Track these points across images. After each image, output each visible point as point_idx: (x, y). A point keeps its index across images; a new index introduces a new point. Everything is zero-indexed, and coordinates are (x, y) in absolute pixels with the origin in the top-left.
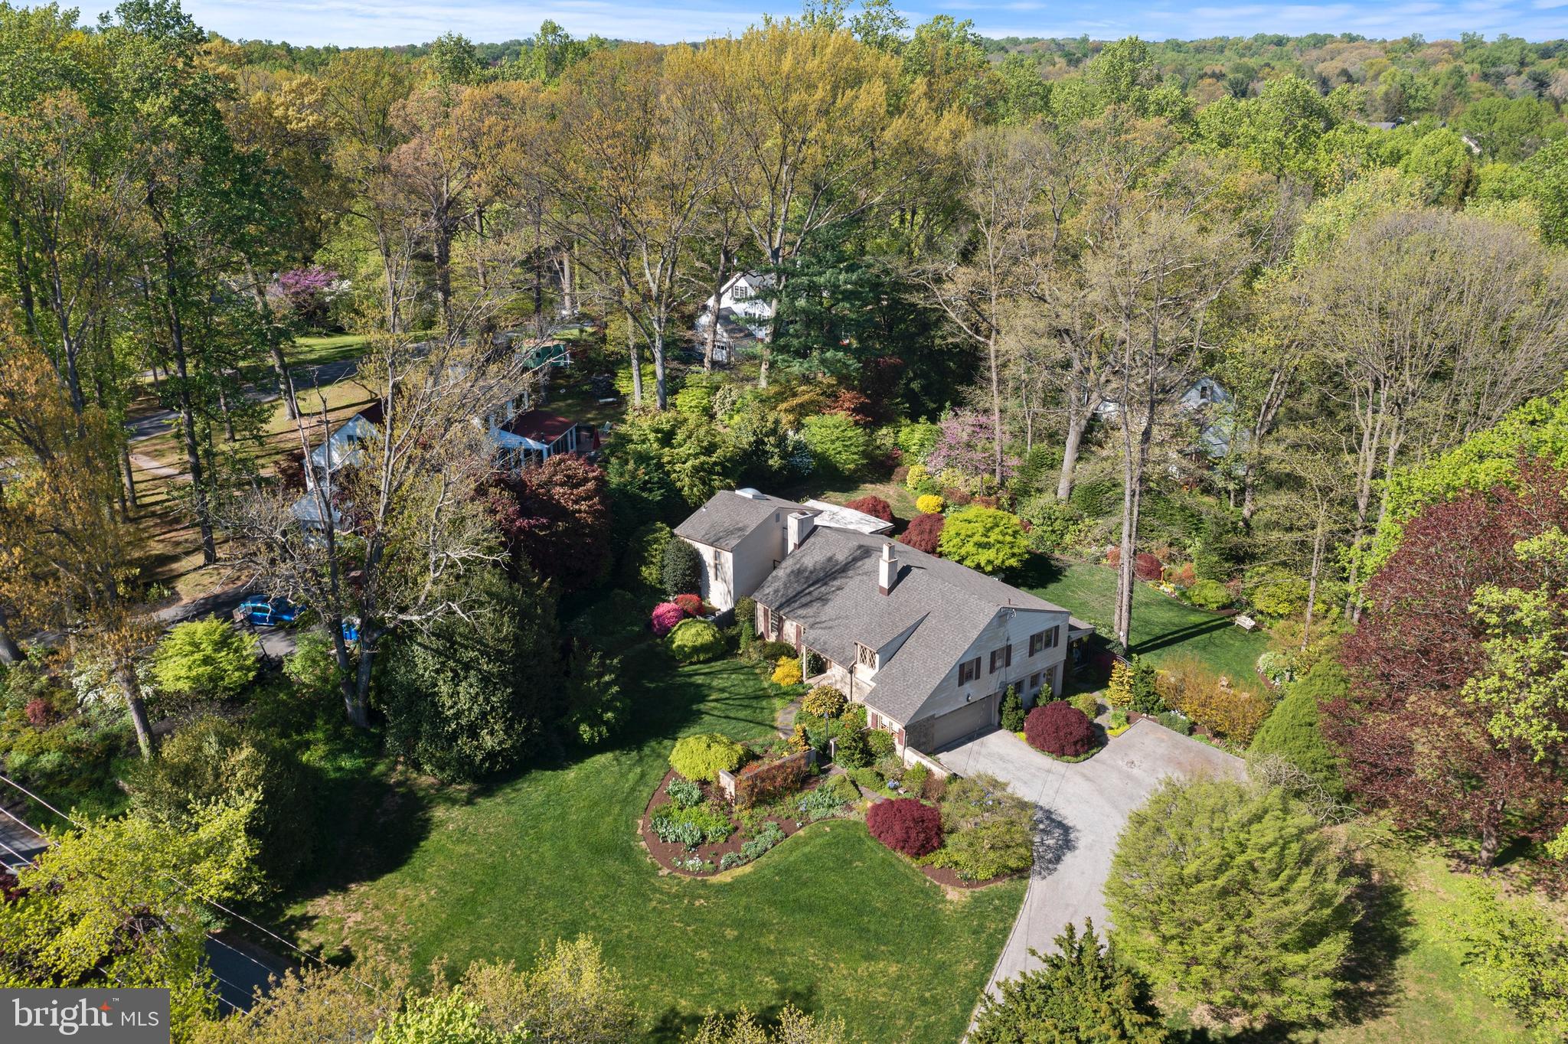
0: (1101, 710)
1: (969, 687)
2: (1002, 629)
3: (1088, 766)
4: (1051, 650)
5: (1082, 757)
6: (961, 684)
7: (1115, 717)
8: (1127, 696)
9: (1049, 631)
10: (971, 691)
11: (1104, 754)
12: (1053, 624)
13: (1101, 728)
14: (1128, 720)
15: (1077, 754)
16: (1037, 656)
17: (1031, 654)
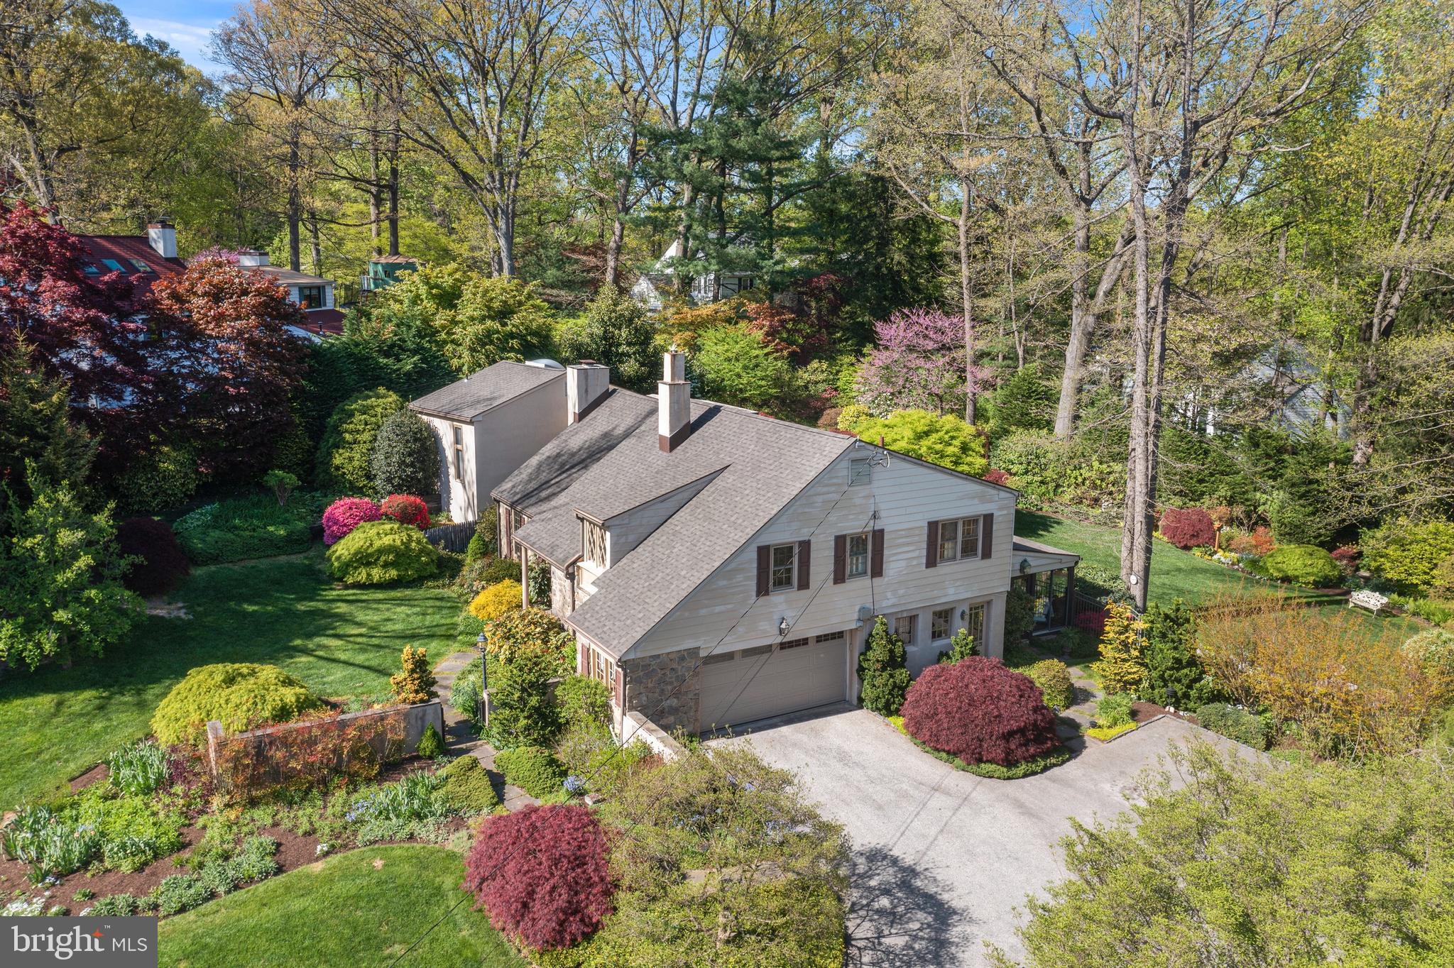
0: (1076, 696)
1: (783, 603)
2: (860, 492)
3: (1032, 789)
4: (975, 564)
5: (1023, 768)
6: (762, 590)
7: (1106, 707)
8: (1133, 670)
9: (971, 522)
10: (790, 614)
11: (1072, 769)
12: (979, 509)
13: (1074, 725)
14: (1134, 714)
15: (1009, 762)
16: (943, 569)
17: (931, 562)
